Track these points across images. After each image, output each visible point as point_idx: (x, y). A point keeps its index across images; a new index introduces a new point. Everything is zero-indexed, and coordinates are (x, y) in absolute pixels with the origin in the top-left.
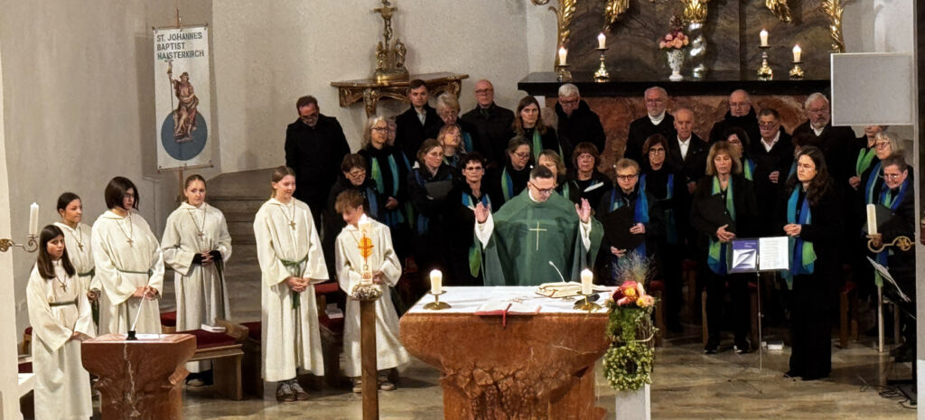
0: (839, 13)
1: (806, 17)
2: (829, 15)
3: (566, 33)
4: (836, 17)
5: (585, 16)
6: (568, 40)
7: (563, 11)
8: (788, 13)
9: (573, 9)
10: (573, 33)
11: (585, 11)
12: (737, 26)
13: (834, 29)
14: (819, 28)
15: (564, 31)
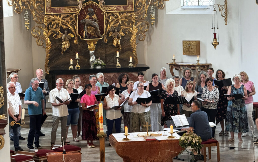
0: (135, 47)
1: (125, 48)
2: (132, 47)
3: (48, 55)
4: (135, 48)
5: (55, 49)
6: (49, 57)
7: (48, 48)
8: (120, 47)
9: (51, 47)
10: (51, 54)
11: (55, 48)
12: (104, 52)
13: (134, 52)
14: (129, 52)
15: (48, 54)
